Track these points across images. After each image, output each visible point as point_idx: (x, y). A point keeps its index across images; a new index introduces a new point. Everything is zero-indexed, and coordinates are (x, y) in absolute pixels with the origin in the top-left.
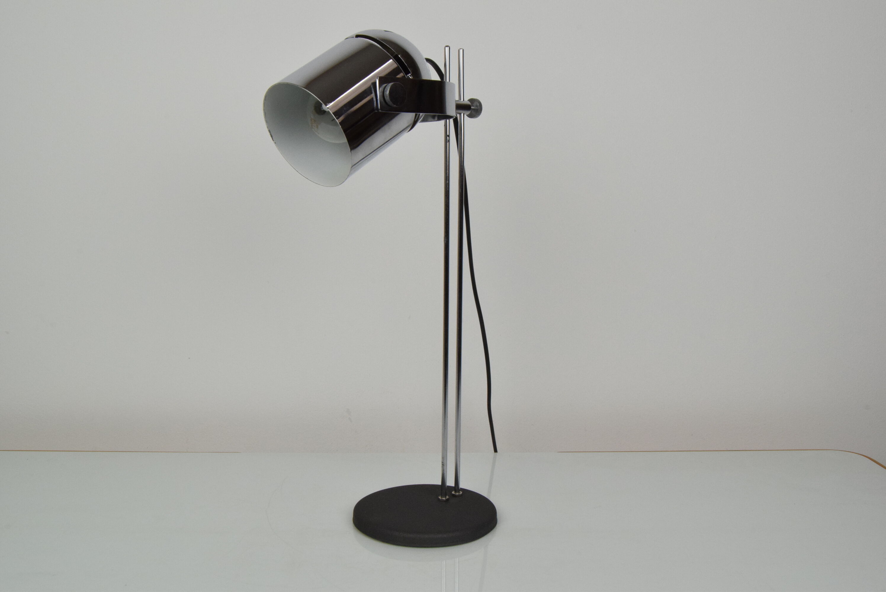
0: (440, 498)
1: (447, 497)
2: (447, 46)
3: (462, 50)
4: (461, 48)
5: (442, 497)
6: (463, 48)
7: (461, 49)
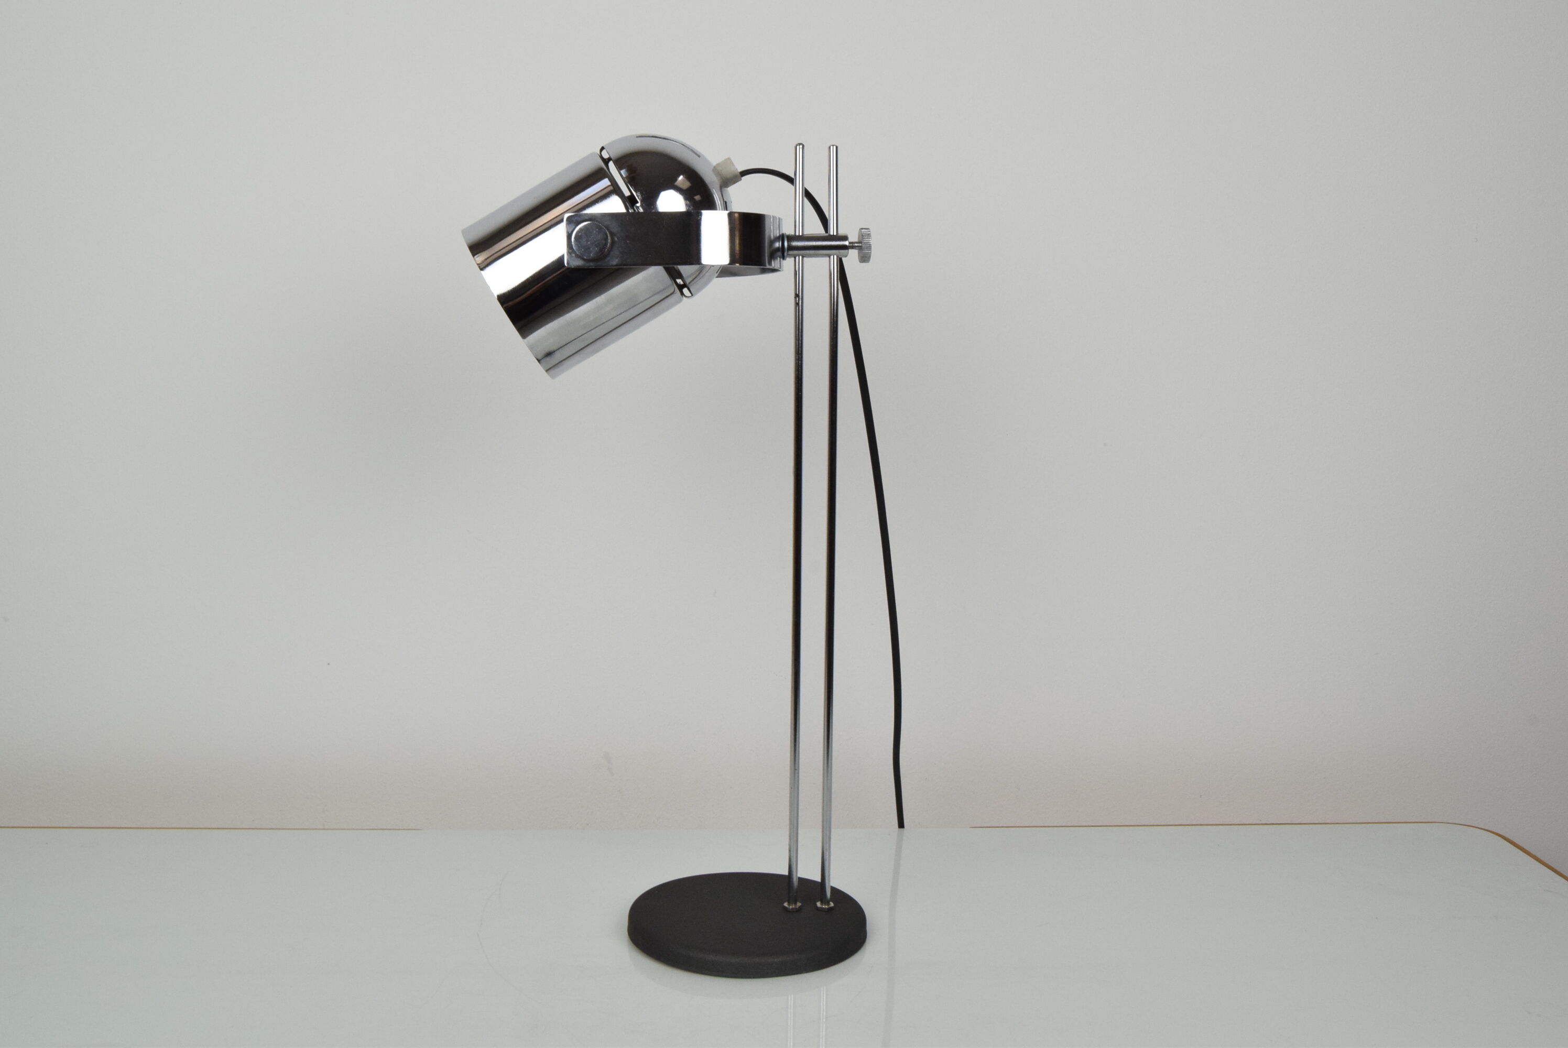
0: (786, 904)
1: (799, 904)
2: (800, 144)
3: (835, 147)
4: (834, 144)
5: (789, 904)
6: (837, 145)
7: (833, 146)
